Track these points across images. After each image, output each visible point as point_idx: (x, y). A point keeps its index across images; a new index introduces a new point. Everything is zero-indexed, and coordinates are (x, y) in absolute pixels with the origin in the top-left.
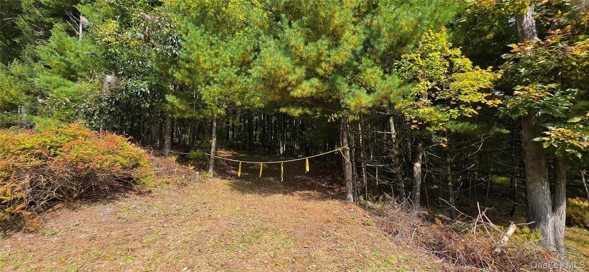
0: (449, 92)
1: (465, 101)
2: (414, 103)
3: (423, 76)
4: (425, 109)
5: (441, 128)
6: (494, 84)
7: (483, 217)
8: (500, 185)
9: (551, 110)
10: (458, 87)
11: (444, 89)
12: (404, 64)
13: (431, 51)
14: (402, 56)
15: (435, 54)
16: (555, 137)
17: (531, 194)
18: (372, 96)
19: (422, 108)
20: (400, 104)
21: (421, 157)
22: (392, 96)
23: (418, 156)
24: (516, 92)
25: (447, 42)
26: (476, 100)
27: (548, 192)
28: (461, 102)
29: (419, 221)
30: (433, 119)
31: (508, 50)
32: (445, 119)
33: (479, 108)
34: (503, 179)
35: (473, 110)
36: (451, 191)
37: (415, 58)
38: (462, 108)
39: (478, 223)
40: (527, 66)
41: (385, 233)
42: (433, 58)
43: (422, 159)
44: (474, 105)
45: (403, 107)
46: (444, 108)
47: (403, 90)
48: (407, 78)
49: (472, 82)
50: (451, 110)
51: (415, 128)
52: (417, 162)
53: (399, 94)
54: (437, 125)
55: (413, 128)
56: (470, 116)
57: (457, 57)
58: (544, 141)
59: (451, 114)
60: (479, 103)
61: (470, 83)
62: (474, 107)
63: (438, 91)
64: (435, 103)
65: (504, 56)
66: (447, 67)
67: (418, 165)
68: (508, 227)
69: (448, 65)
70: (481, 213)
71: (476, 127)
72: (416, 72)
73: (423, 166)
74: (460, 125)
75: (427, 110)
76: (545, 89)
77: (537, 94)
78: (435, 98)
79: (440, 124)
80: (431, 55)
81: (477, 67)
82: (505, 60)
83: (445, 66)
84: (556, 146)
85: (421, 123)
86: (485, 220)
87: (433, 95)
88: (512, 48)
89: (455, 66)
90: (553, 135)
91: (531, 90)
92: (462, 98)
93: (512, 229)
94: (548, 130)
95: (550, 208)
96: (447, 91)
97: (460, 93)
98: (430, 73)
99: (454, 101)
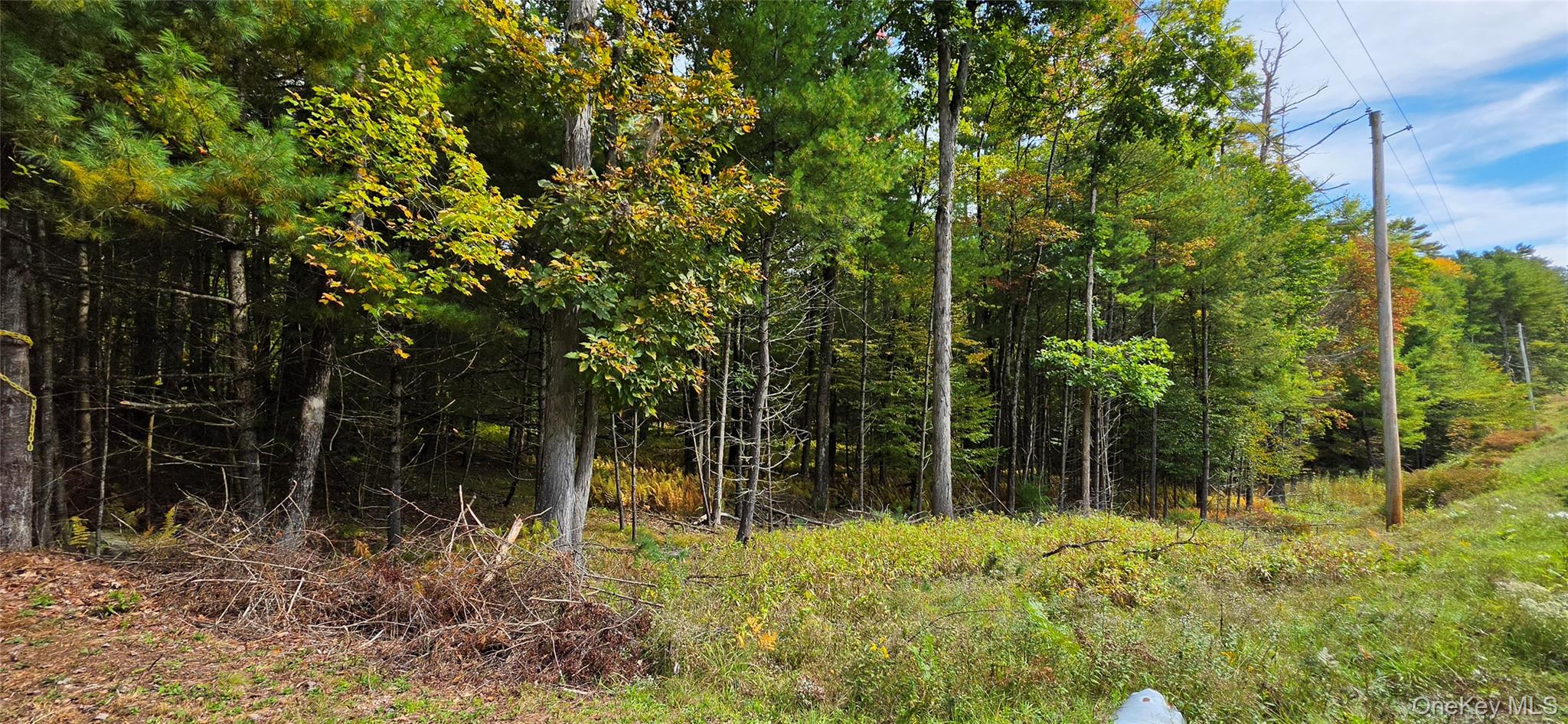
0: (430, 226)
1: (465, 257)
2: (338, 232)
3: (370, 166)
4: (367, 255)
5: (403, 310)
6: (519, 234)
7: (468, 515)
8: (487, 441)
9: (594, 305)
10: (457, 224)
11: (419, 217)
12: (316, 112)
13: (398, 109)
14: (315, 89)
15: (405, 119)
16: (596, 353)
17: (549, 457)
18: (189, 173)
19: (358, 251)
20: (291, 226)
21: (326, 381)
22: (266, 195)
23: (320, 379)
24: (554, 263)
25: (442, 105)
26: (485, 261)
27: (572, 451)
28: (452, 258)
29: (312, 556)
30: (386, 286)
31: (550, 174)
32: (415, 289)
33: (486, 278)
34: (495, 429)
35: (475, 281)
36: (398, 467)
37: (355, 111)
38: (453, 272)
39: (459, 531)
40: (574, 215)
41: (194, 619)
42: (398, 127)
43: (330, 385)
44: (479, 269)
45: (303, 237)
46: (413, 262)
47: (304, 187)
48: (320, 154)
49: (486, 221)
50: (430, 272)
51: (331, 302)
52: (314, 394)
53: (291, 196)
54: (392, 303)
55: (326, 302)
56: (468, 293)
57: (456, 148)
58: (580, 360)
59: (430, 282)
60: (490, 269)
61: (481, 223)
62: (478, 276)
63: (404, 217)
64: (394, 245)
65: (541, 183)
66: (432, 165)
67: (317, 403)
68: (510, 528)
69: (434, 161)
70: (465, 507)
71: (472, 316)
72: (349, 148)
73: (332, 406)
74: (441, 309)
75: (373, 258)
76: (593, 267)
77: (583, 275)
78: (395, 234)
79: (401, 301)
80: (395, 118)
81: (496, 189)
82: (541, 191)
83: (428, 161)
84: (595, 369)
85: (352, 291)
86: (472, 521)
87: (391, 225)
88: (555, 172)
89: (452, 171)
90: (594, 350)
91: (576, 265)
92: (456, 248)
93: (517, 527)
94: (588, 341)
95: (572, 478)
96: (424, 222)
97: (457, 239)
98: (392, 166)
99: (438, 251)
